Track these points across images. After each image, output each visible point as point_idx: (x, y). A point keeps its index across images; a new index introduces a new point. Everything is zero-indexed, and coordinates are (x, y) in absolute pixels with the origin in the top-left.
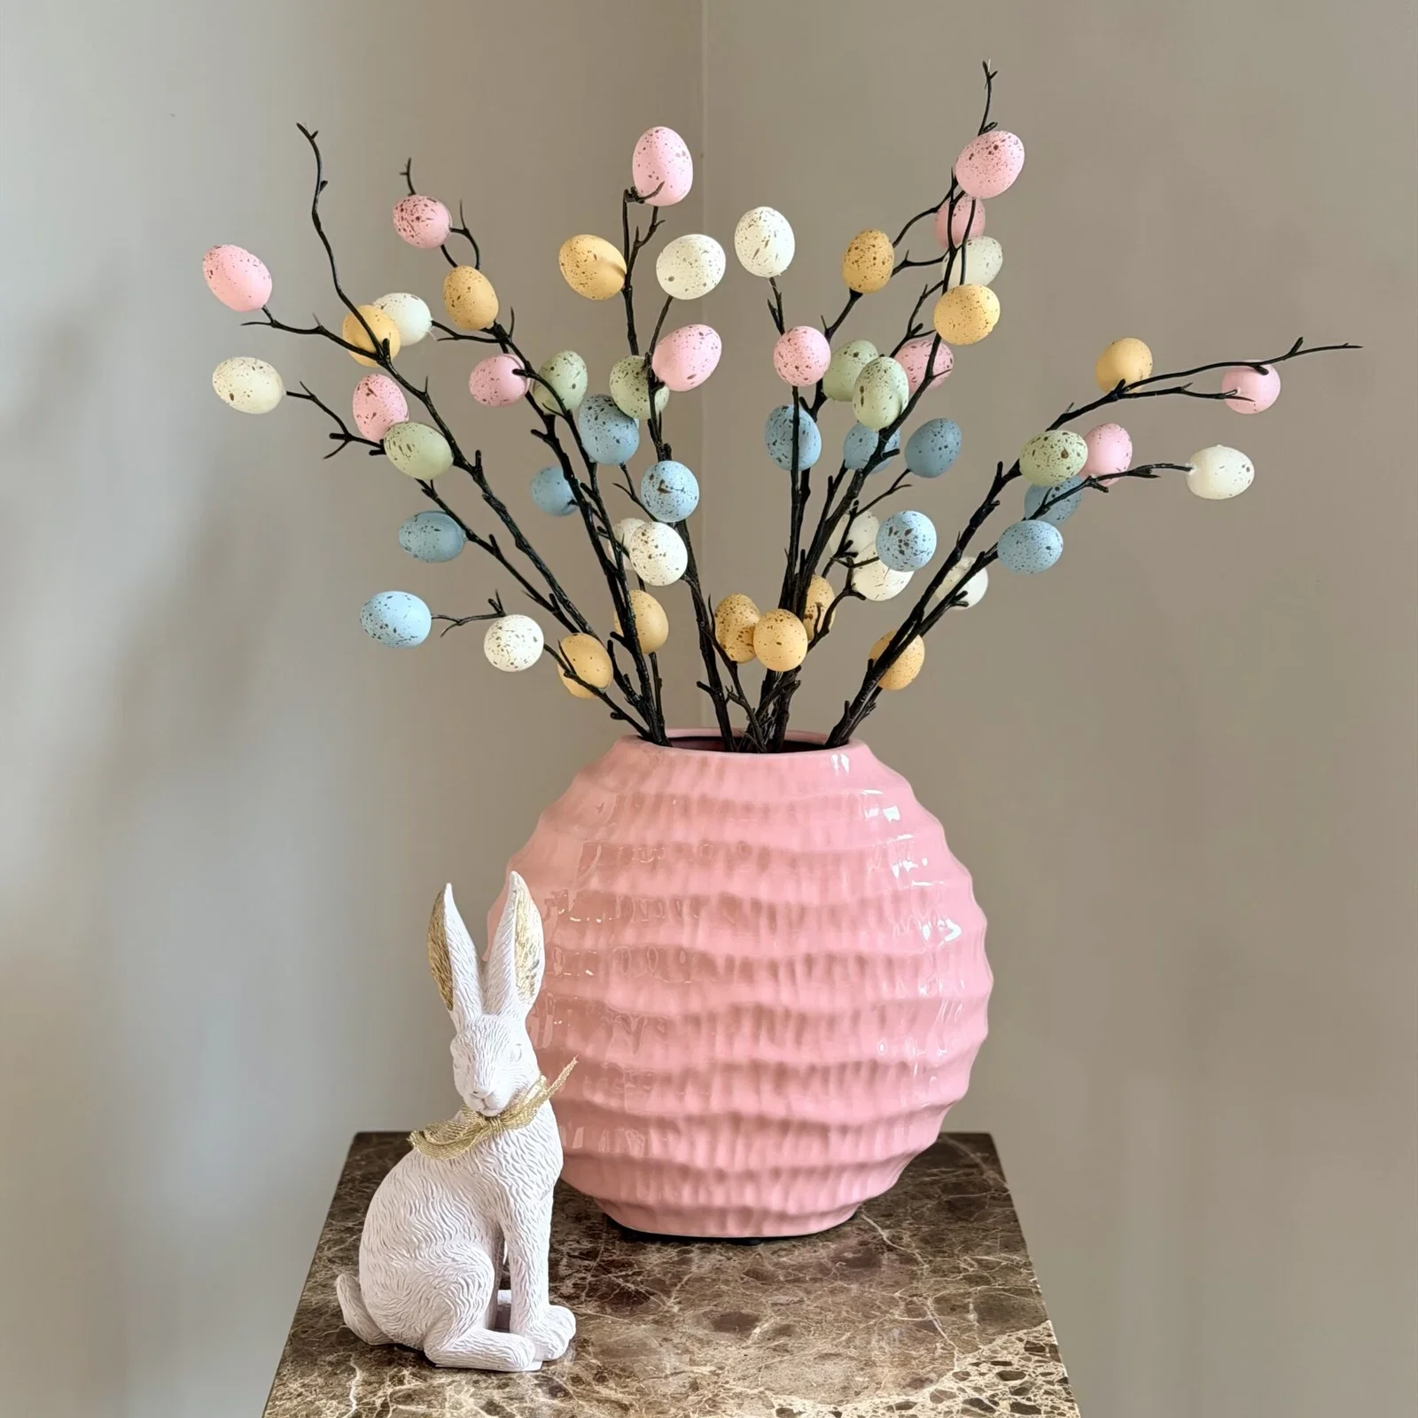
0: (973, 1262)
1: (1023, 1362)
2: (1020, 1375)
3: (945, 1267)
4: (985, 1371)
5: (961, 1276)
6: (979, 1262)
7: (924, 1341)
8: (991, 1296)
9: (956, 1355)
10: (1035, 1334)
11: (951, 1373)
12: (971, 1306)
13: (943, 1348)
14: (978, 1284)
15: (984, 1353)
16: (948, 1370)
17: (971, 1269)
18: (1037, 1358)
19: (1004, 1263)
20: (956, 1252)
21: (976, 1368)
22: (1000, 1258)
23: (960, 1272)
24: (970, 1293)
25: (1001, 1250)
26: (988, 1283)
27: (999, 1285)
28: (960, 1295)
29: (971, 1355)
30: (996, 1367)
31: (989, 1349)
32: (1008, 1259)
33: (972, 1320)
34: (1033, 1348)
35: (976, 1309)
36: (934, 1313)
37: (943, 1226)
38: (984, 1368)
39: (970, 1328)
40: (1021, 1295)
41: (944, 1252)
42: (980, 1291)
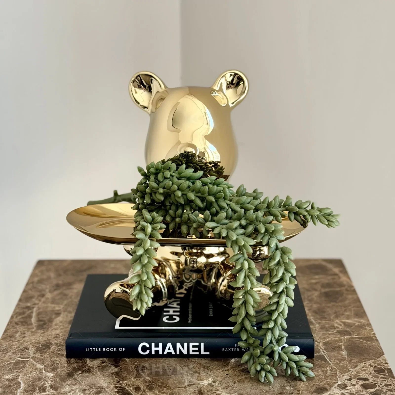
0: (341, 324)
1: (374, 378)
2: (373, 386)
3: (327, 326)
4: (355, 384)
5: (336, 331)
6: (344, 323)
7: (320, 367)
8: (353, 341)
9: (338, 374)
10: (378, 363)
11: (337, 384)
12: (343, 347)
13: (330, 370)
14: (345, 335)
15: (353, 373)
16: (335, 383)
17: (340, 327)
18: (381, 376)
19: (357, 324)
20: (332, 317)
21: (349, 382)
22: (354, 321)
23: (335, 329)
24: (341, 340)
25: (355, 318)
26: (350, 334)
27: (356, 335)
28: (336, 341)
29: (346, 374)
30: (360, 381)
31: (355, 371)
32: (359, 322)
33: (344, 354)
34: (379, 371)
35: (346, 348)
36: (324, 350)
37: (324, 305)
38: (354, 381)
39: (343, 360)
40: (368, 341)
41: (326, 318)
42: (347, 339)
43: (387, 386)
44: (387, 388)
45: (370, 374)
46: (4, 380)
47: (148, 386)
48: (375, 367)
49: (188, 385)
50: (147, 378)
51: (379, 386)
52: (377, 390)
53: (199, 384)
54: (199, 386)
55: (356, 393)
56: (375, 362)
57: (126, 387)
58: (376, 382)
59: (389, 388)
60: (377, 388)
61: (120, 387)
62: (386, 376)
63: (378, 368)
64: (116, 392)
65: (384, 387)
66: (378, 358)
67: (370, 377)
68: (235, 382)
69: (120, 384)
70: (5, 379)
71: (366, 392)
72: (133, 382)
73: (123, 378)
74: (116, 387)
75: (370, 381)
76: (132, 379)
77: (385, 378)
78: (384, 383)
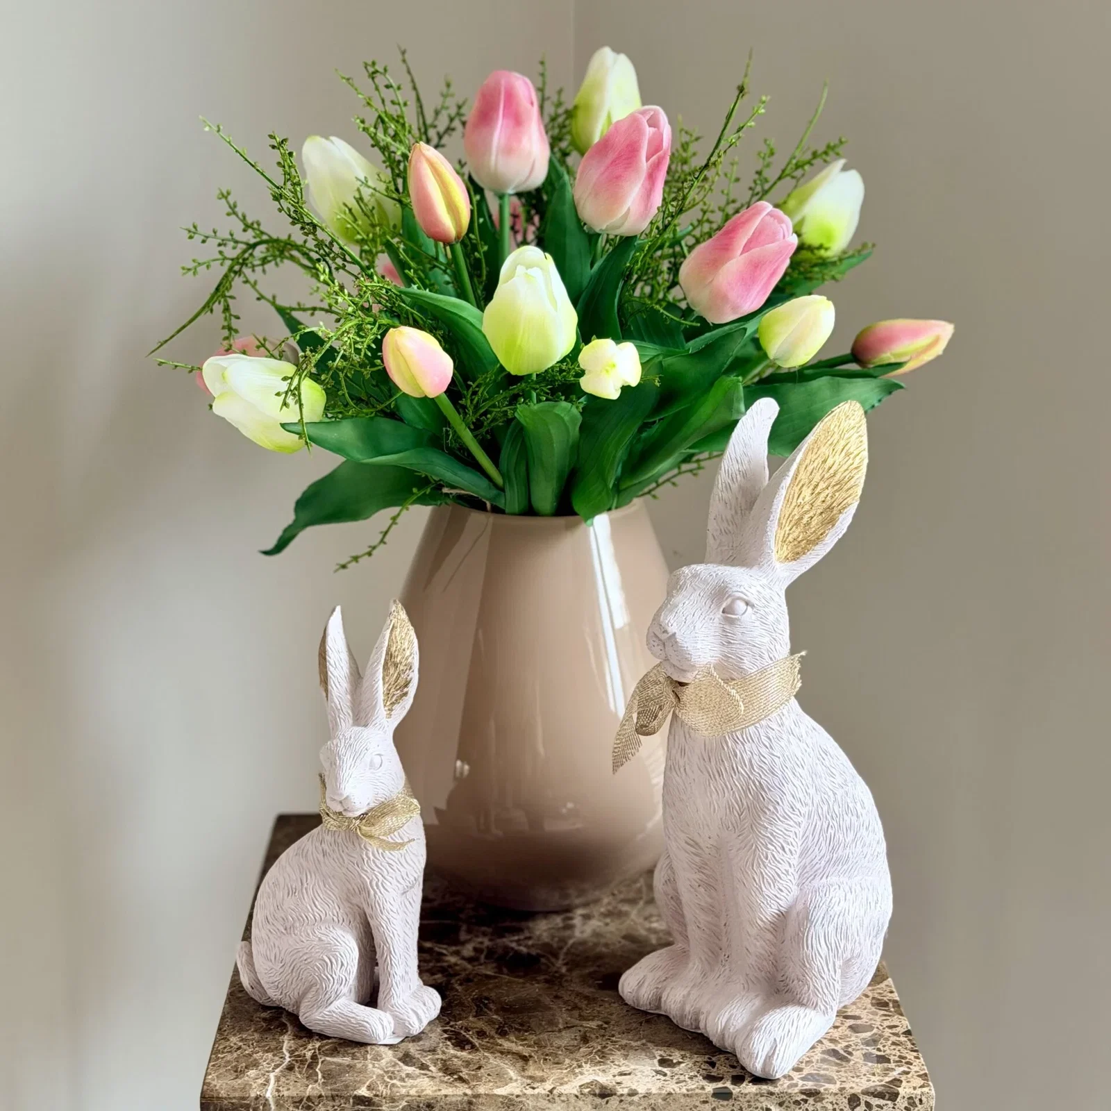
1: (871, 1016)
18: (882, 1012)
30: (848, 1021)
43: (891, 1027)
44: (890, 1031)
45: (865, 1009)
46: (258, 1019)
47: (498, 1029)
48: (873, 998)
49: (565, 1028)
50: (495, 1017)
51: (878, 1028)
52: (876, 1034)
53: (581, 1026)
54: (581, 1029)
55: (840, 1038)
56: (873, 990)
57: (462, 1032)
58: (873, 1022)
59: (894, 1031)
60: (875, 1031)
61: (452, 1031)
62: (891, 1012)
63: (879, 1000)
64: (446, 1039)
65: (887, 1029)
66: (879, 984)
67: (864, 1014)
68: (641, 1023)
69: (451, 1026)
70: (260, 1018)
71: (857, 1037)
72: (471, 1022)
73: (454, 1017)
74: (445, 1031)
75: (864, 1020)
76: (471, 1019)
77: (889, 1016)
78: (886, 1023)
